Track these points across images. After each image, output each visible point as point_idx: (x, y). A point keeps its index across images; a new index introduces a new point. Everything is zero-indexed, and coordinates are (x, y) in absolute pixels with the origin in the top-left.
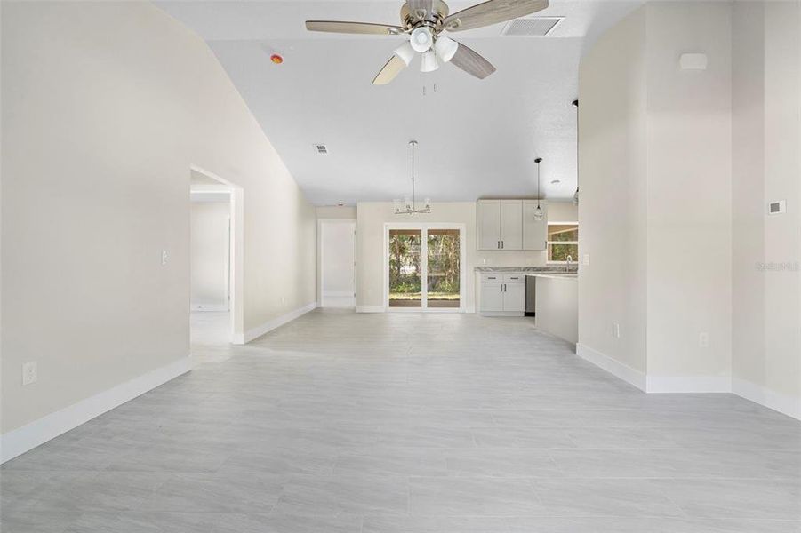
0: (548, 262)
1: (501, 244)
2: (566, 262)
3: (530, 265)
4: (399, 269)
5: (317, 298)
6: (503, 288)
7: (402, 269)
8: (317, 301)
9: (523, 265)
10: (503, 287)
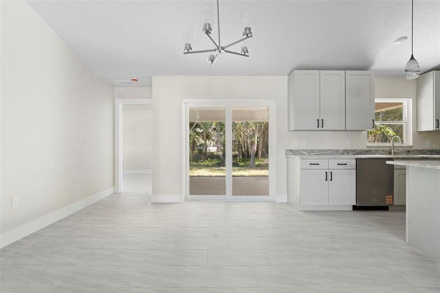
0: (369, 144)
1: (320, 123)
2: (390, 144)
3: (349, 148)
4: (206, 149)
5: (114, 183)
6: (329, 177)
7: (208, 149)
8: (114, 185)
9: (341, 148)
10: (329, 175)
